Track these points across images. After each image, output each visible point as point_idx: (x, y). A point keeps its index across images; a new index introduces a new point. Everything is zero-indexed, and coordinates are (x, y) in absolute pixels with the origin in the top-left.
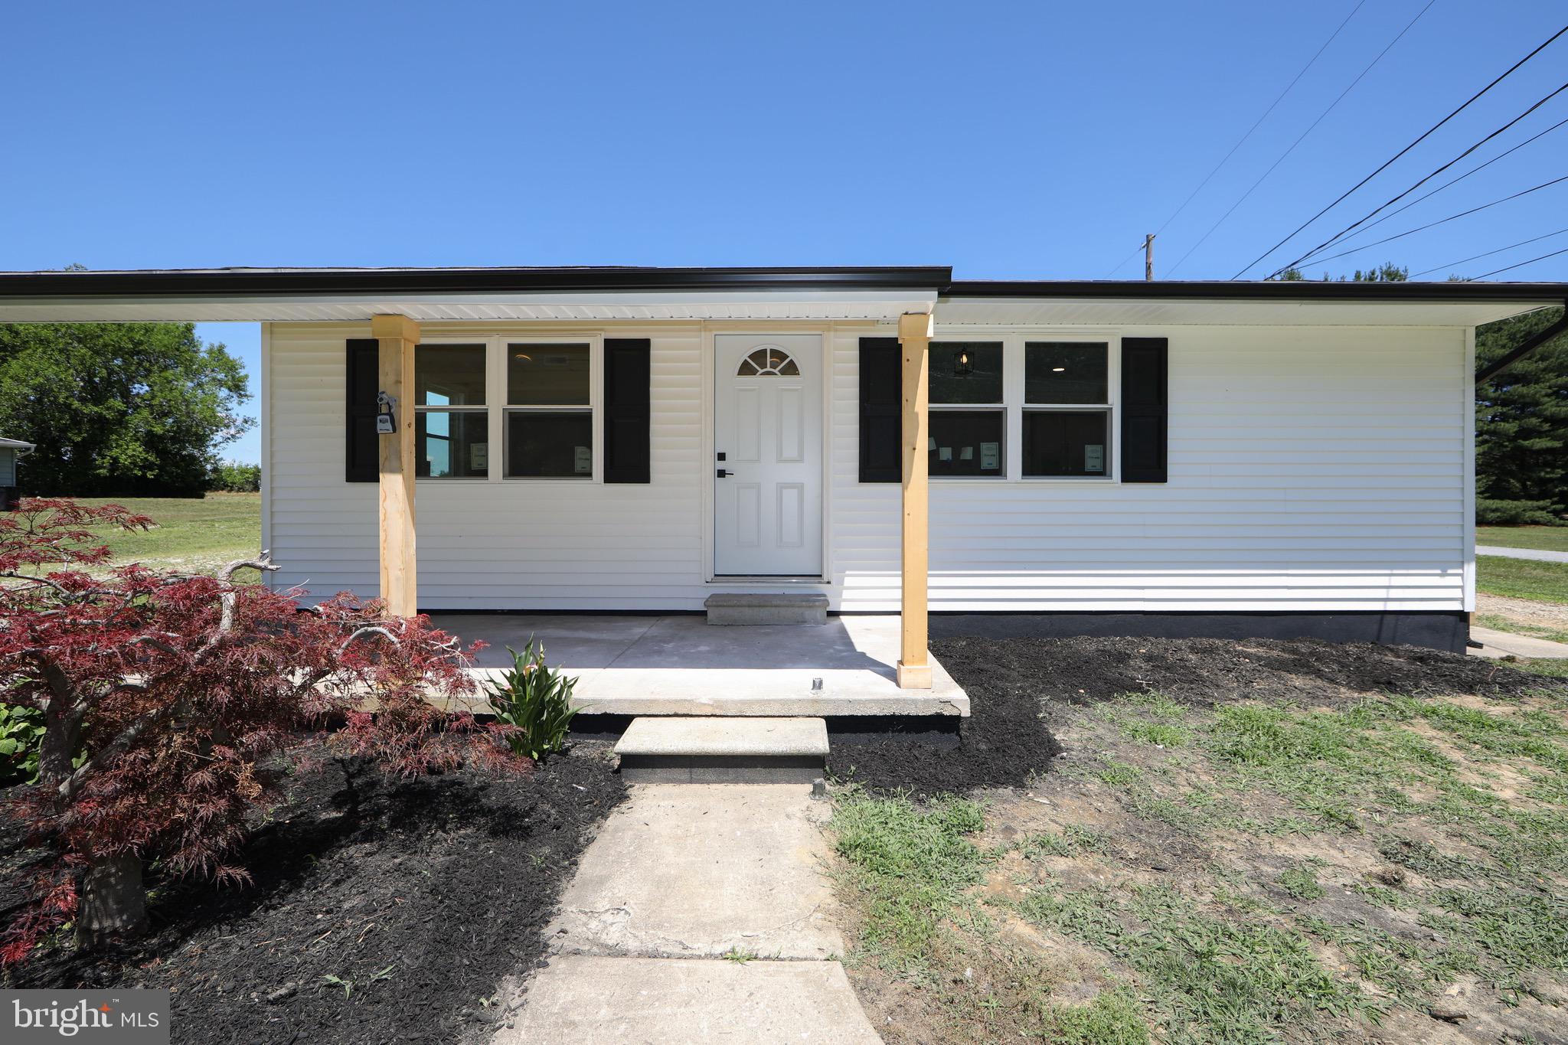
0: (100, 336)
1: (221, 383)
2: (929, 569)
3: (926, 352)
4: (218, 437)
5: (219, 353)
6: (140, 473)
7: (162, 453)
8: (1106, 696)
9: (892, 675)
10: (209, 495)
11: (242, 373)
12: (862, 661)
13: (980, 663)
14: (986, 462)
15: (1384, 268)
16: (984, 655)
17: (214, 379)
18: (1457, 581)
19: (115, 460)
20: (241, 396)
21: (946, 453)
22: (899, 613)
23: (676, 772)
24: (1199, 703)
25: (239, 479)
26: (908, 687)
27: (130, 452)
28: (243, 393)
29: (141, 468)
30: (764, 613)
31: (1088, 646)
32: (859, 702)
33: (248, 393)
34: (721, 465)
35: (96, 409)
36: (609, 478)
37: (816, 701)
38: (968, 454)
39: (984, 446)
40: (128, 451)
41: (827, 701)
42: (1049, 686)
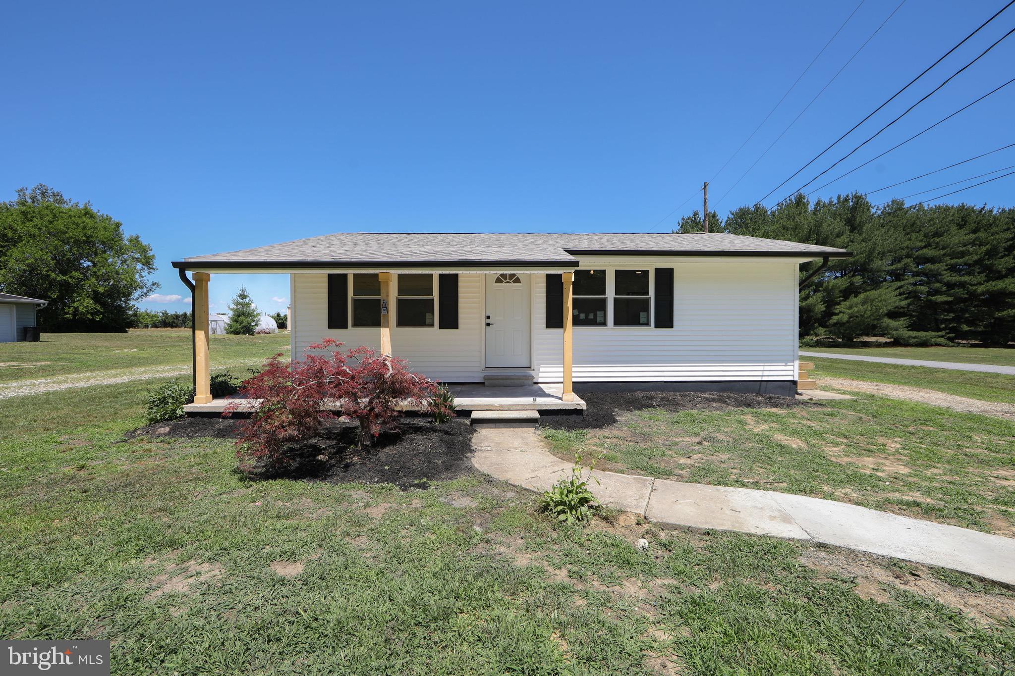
0: (66, 232)
1: (138, 260)
2: (573, 364)
3: (572, 286)
4: (136, 294)
5: (135, 241)
6: (91, 318)
7: (103, 304)
8: (640, 409)
9: (561, 399)
10: (131, 331)
11: (151, 254)
12: (549, 396)
13: (595, 400)
14: (599, 320)
15: (854, 193)
16: (597, 398)
17: (133, 258)
18: (792, 368)
19: (76, 309)
20: (149, 268)
21: (582, 316)
22: (562, 383)
23: (490, 425)
24: (674, 411)
25: (148, 320)
26: (565, 401)
27: (85, 304)
28: (151, 266)
29: (92, 314)
30: (509, 382)
31: (640, 395)
32: (549, 405)
33: (154, 267)
34: (488, 321)
35: (64, 278)
36: (441, 327)
37: (534, 405)
38: (591, 316)
39: (598, 313)
40: (84, 304)
41: (539, 405)
42: (620, 406)
